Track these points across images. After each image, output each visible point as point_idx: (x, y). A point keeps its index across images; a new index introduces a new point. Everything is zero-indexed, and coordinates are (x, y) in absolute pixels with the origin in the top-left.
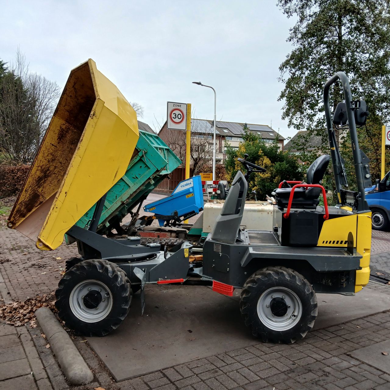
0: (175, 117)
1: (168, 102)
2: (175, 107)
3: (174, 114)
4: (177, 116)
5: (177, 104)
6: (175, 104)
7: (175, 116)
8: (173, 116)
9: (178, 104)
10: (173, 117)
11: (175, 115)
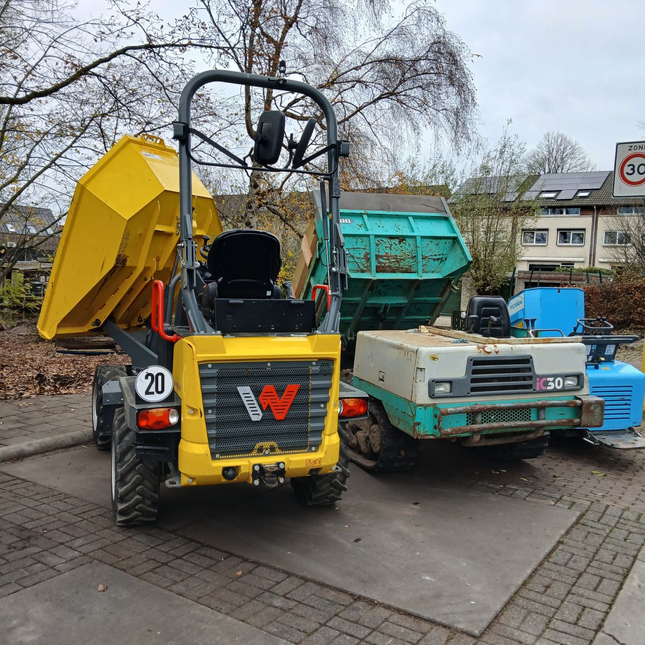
0: (632, 172)
1: (618, 145)
2: (633, 152)
3: (629, 166)
4: (636, 169)
5: (638, 145)
6: (633, 145)
7: (633, 169)
8: (627, 169)
9: (641, 144)
10: (627, 173)
11: (632, 167)
